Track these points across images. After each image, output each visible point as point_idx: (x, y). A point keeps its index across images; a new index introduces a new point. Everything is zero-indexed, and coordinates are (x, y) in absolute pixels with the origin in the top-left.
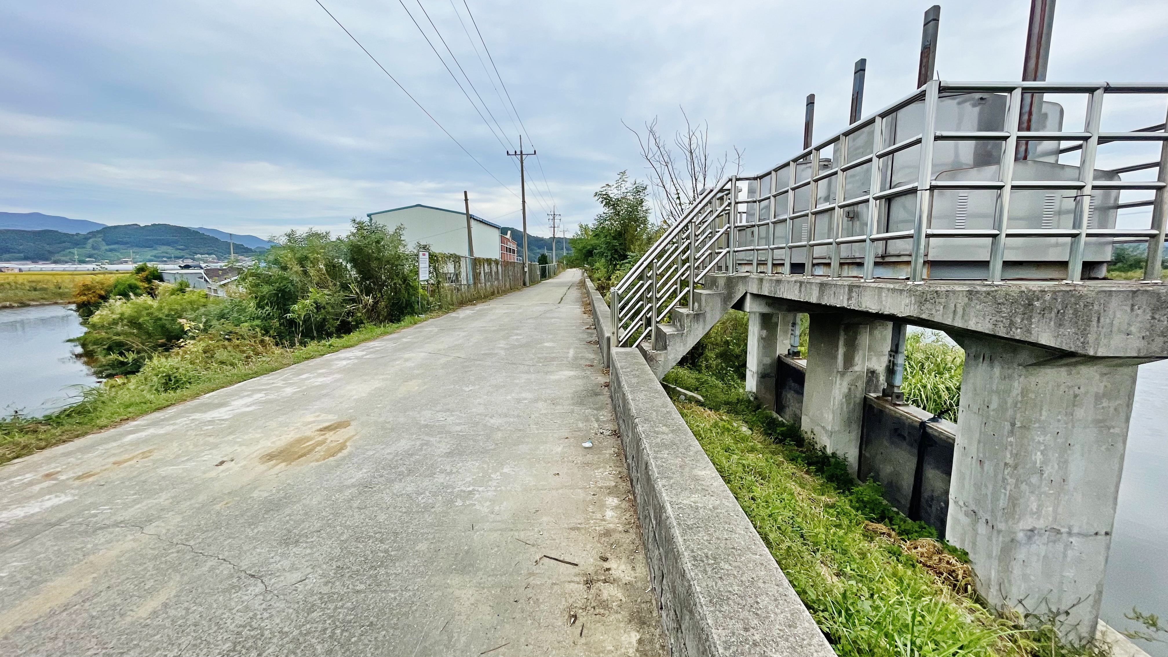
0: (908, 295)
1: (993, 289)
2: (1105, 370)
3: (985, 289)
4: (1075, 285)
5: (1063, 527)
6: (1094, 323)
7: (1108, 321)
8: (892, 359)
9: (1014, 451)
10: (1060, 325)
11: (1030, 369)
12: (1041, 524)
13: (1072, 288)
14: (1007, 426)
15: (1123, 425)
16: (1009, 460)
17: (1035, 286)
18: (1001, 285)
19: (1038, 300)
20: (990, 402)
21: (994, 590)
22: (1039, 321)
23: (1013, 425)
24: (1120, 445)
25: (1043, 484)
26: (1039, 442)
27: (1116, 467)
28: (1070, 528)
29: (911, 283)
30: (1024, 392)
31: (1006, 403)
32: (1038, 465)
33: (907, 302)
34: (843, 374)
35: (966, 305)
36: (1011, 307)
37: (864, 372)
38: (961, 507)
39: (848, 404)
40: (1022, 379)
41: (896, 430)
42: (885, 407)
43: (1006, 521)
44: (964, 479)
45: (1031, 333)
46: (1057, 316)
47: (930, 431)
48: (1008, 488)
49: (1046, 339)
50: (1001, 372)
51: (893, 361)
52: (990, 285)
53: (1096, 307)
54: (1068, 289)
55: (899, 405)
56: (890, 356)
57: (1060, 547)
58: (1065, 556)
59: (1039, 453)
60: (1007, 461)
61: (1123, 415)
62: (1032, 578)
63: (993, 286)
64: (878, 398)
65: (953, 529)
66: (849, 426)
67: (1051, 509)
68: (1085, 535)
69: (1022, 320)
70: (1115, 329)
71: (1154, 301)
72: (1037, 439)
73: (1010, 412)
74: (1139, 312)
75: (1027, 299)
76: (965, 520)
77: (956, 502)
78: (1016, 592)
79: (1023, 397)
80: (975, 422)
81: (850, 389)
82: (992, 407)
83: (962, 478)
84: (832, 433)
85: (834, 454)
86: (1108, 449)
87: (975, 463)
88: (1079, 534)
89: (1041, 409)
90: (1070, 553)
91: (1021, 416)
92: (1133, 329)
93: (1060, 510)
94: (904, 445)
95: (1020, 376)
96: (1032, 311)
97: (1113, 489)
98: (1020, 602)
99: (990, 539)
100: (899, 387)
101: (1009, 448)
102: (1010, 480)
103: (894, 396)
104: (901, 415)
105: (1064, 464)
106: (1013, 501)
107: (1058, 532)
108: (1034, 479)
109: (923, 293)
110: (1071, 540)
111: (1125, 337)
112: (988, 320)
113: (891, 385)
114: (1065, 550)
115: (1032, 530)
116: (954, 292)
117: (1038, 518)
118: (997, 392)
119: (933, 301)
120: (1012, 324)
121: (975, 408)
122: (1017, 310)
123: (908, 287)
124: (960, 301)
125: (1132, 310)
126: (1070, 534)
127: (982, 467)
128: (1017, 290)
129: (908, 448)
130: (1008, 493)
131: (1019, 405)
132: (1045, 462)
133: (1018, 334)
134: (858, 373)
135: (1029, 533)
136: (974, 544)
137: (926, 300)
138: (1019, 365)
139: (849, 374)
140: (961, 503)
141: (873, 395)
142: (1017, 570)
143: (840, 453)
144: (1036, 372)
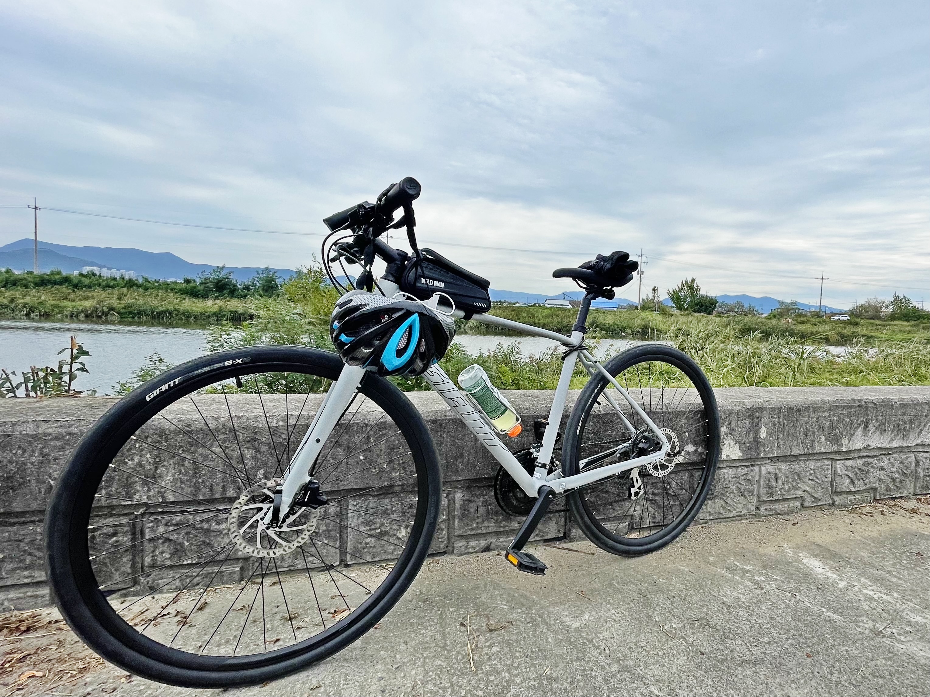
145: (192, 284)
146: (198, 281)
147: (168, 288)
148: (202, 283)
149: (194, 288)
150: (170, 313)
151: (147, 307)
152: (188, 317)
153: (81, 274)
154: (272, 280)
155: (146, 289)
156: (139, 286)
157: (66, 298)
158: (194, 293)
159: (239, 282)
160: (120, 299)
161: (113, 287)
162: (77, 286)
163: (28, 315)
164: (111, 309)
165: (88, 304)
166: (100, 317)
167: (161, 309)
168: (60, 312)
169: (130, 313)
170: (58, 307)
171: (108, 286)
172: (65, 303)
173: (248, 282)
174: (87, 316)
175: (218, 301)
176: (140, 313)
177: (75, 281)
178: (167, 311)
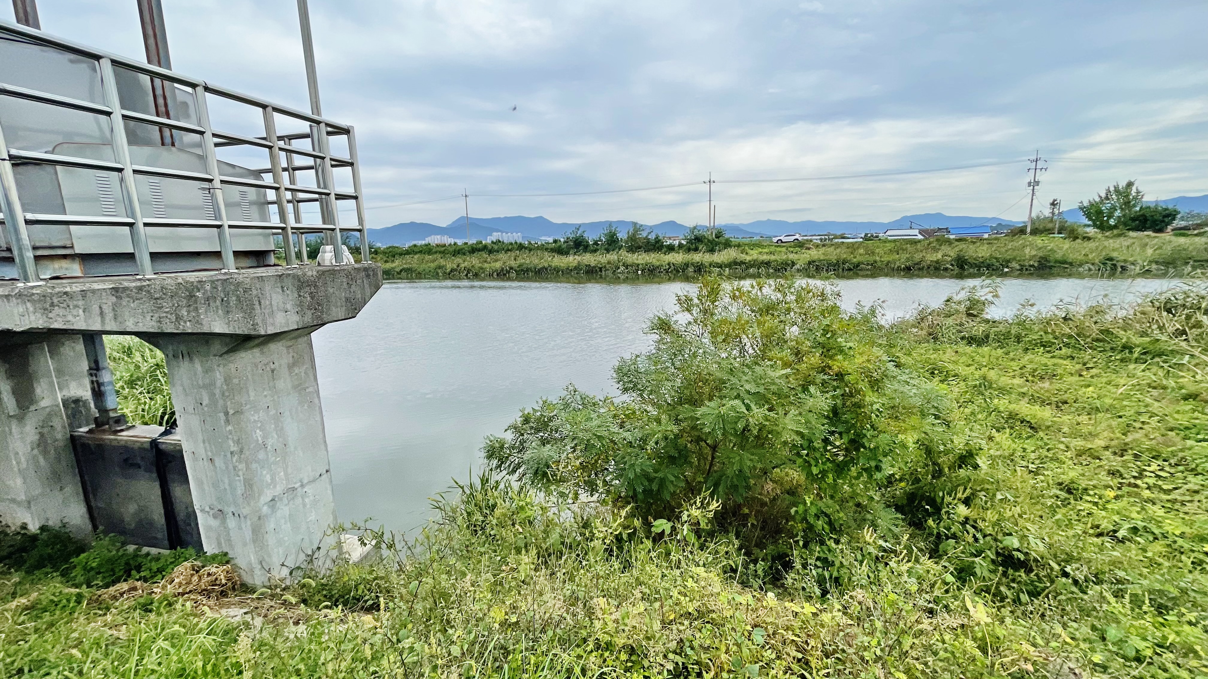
0: (19, 301)
1: (145, 284)
2: (290, 343)
3: (134, 284)
4: (231, 274)
5: (295, 483)
6: (257, 306)
7: (268, 303)
8: (94, 379)
9: (236, 438)
10: (228, 312)
11: (226, 356)
12: (279, 490)
13: (228, 277)
14: (222, 415)
15: (314, 384)
16: (234, 448)
17: (193, 277)
18: (154, 279)
19: (199, 291)
20: (201, 399)
21: (258, 572)
22: (206, 312)
23: (226, 414)
24: (316, 401)
25: (270, 454)
26: (255, 421)
27: (318, 418)
28: (301, 481)
29: (22, 285)
30: (227, 380)
31: (215, 395)
32: (260, 442)
33: (21, 310)
34: (20, 418)
35: (114, 304)
36: (172, 301)
37: (58, 406)
38: (208, 512)
39: (45, 452)
40: (221, 369)
41: (126, 460)
42: (102, 440)
43: (249, 504)
44: (202, 483)
45: (202, 324)
46: (222, 304)
47: (163, 447)
48: (241, 473)
49: (219, 327)
50: (202, 366)
51: (97, 382)
52: (140, 280)
53: (254, 292)
54: (225, 277)
55: (122, 430)
56: (91, 375)
57: (299, 501)
58: (304, 505)
59: (258, 431)
60: (232, 450)
61: (312, 378)
62: (286, 538)
63: (144, 281)
64: (90, 431)
65: (208, 537)
66: (60, 480)
67: (282, 473)
68: (314, 481)
69: (189, 312)
70: (275, 308)
71: (297, 283)
72: (252, 418)
73: (221, 402)
74: (288, 292)
75: (186, 290)
76: (214, 523)
77: (202, 511)
78: (276, 560)
79: (228, 385)
80: (195, 421)
81: (42, 435)
82: (204, 404)
83: (200, 483)
84: (29, 502)
85: (43, 528)
86: (309, 407)
87: (206, 463)
88: (310, 482)
89: (248, 391)
90: (307, 500)
91: (231, 403)
92: (289, 306)
93: (290, 470)
94: (141, 472)
95: (219, 366)
96: (196, 302)
97: (321, 436)
98: (283, 565)
99: (240, 528)
100: (115, 410)
101: (230, 436)
102: (240, 467)
103: (111, 422)
104: (126, 441)
105: (280, 431)
106: (249, 484)
107: (294, 489)
108: (261, 455)
109: (44, 296)
110: (305, 490)
111: (284, 314)
112: (149, 318)
113: (104, 411)
114: (303, 500)
115: (273, 500)
116: (94, 291)
117: (275, 487)
118: (205, 387)
119: (65, 305)
120: (178, 318)
121: (190, 409)
122: (180, 303)
123: (17, 291)
124: (104, 301)
125: (283, 291)
126: (302, 486)
127: (214, 465)
128: (173, 282)
129: (147, 475)
130: (242, 478)
131: (227, 394)
132: (265, 437)
133: (189, 328)
134: (48, 410)
135: (271, 504)
136: (229, 540)
137: (52, 305)
138: (215, 355)
139: (30, 414)
140: (207, 509)
141: (84, 429)
142: (271, 540)
143: (53, 522)
144: (233, 358)
145: (558, 244)
146: (562, 240)
147: (544, 248)
148: (565, 242)
149: (560, 246)
150: (546, 269)
151: (532, 265)
152: (558, 272)
153: (492, 242)
154: (615, 234)
155: (530, 250)
156: (526, 248)
157: (486, 261)
158: (560, 251)
159: (590, 237)
160: (515, 259)
161: (510, 250)
162: (491, 252)
163: (466, 275)
164: (511, 268)
165: (498, 265)
166: (505, 275)
167: (540, 266)
168: (483, 272)
169: (522, 270)
170: (482, 268)
171: (508, 250)
172: (486, 265)
173: (596, 238)
174: (498, 275)
175: (576, 257)
176: (528, 270)
177: (490, 247)
178: (544, 267)
